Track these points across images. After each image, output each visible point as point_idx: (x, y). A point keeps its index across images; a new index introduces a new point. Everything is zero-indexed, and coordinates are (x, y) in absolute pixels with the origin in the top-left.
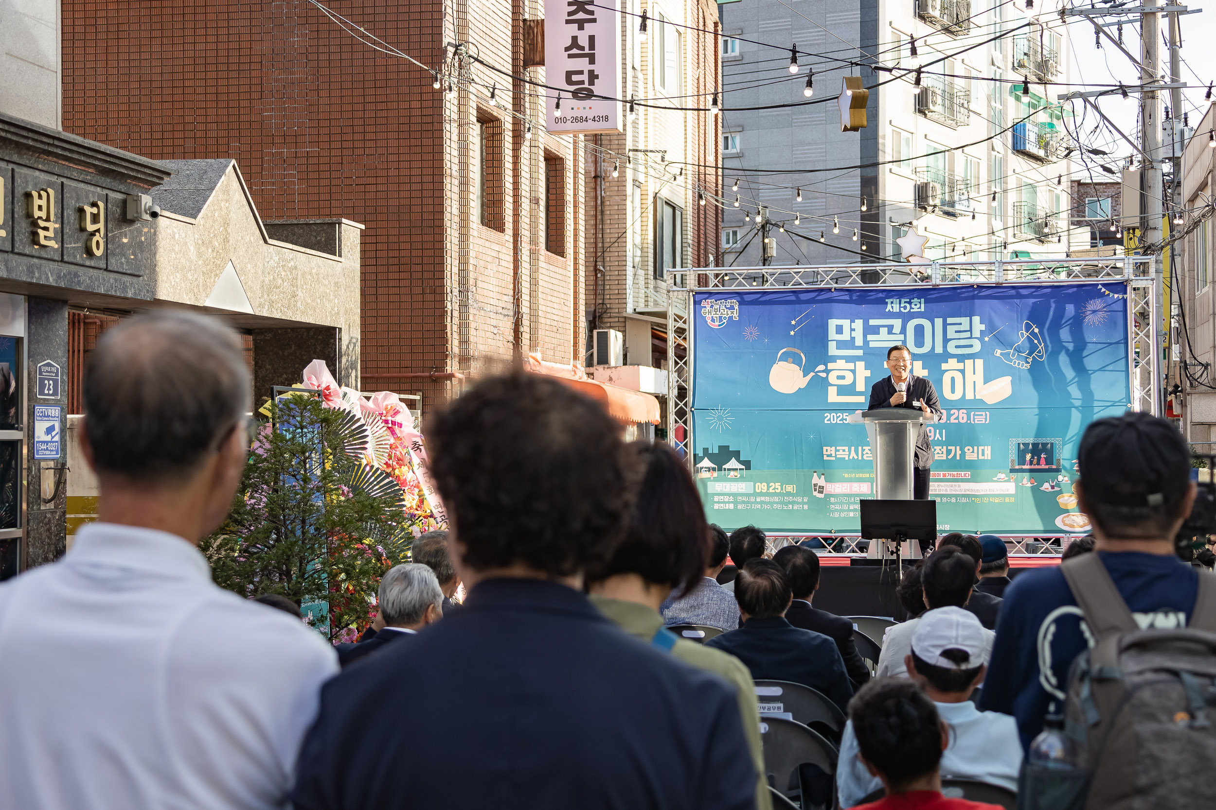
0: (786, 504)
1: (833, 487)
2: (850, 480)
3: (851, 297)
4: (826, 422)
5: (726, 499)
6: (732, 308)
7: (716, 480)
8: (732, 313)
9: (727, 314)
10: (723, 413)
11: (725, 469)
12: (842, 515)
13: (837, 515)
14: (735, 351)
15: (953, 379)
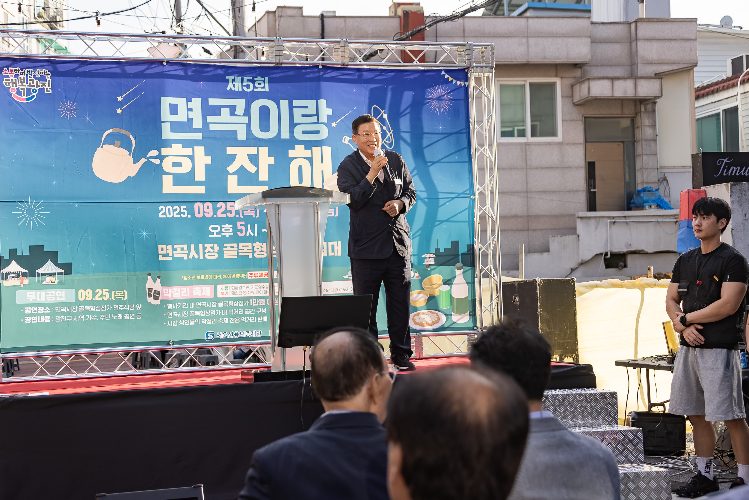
0: (116, 313)
1: (170, 291)
2: (190, 283)
3: (186, 72)
4: (161, 216)
5: (41, 310)
6: (43, 78)
7: (27, 287)
8: (44, 84)
9: (37, 86)
10: (35, 206)
11: (39, 275)
12: (182, 323)
13: (175, 324)
14: (49, 130)
15: (300, 168)
